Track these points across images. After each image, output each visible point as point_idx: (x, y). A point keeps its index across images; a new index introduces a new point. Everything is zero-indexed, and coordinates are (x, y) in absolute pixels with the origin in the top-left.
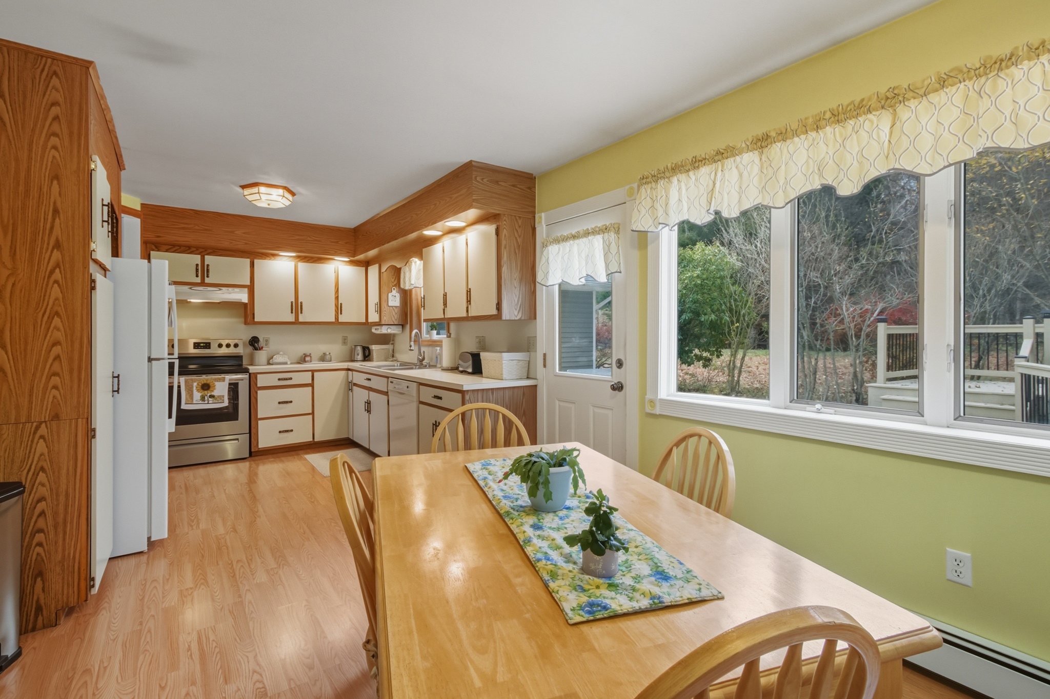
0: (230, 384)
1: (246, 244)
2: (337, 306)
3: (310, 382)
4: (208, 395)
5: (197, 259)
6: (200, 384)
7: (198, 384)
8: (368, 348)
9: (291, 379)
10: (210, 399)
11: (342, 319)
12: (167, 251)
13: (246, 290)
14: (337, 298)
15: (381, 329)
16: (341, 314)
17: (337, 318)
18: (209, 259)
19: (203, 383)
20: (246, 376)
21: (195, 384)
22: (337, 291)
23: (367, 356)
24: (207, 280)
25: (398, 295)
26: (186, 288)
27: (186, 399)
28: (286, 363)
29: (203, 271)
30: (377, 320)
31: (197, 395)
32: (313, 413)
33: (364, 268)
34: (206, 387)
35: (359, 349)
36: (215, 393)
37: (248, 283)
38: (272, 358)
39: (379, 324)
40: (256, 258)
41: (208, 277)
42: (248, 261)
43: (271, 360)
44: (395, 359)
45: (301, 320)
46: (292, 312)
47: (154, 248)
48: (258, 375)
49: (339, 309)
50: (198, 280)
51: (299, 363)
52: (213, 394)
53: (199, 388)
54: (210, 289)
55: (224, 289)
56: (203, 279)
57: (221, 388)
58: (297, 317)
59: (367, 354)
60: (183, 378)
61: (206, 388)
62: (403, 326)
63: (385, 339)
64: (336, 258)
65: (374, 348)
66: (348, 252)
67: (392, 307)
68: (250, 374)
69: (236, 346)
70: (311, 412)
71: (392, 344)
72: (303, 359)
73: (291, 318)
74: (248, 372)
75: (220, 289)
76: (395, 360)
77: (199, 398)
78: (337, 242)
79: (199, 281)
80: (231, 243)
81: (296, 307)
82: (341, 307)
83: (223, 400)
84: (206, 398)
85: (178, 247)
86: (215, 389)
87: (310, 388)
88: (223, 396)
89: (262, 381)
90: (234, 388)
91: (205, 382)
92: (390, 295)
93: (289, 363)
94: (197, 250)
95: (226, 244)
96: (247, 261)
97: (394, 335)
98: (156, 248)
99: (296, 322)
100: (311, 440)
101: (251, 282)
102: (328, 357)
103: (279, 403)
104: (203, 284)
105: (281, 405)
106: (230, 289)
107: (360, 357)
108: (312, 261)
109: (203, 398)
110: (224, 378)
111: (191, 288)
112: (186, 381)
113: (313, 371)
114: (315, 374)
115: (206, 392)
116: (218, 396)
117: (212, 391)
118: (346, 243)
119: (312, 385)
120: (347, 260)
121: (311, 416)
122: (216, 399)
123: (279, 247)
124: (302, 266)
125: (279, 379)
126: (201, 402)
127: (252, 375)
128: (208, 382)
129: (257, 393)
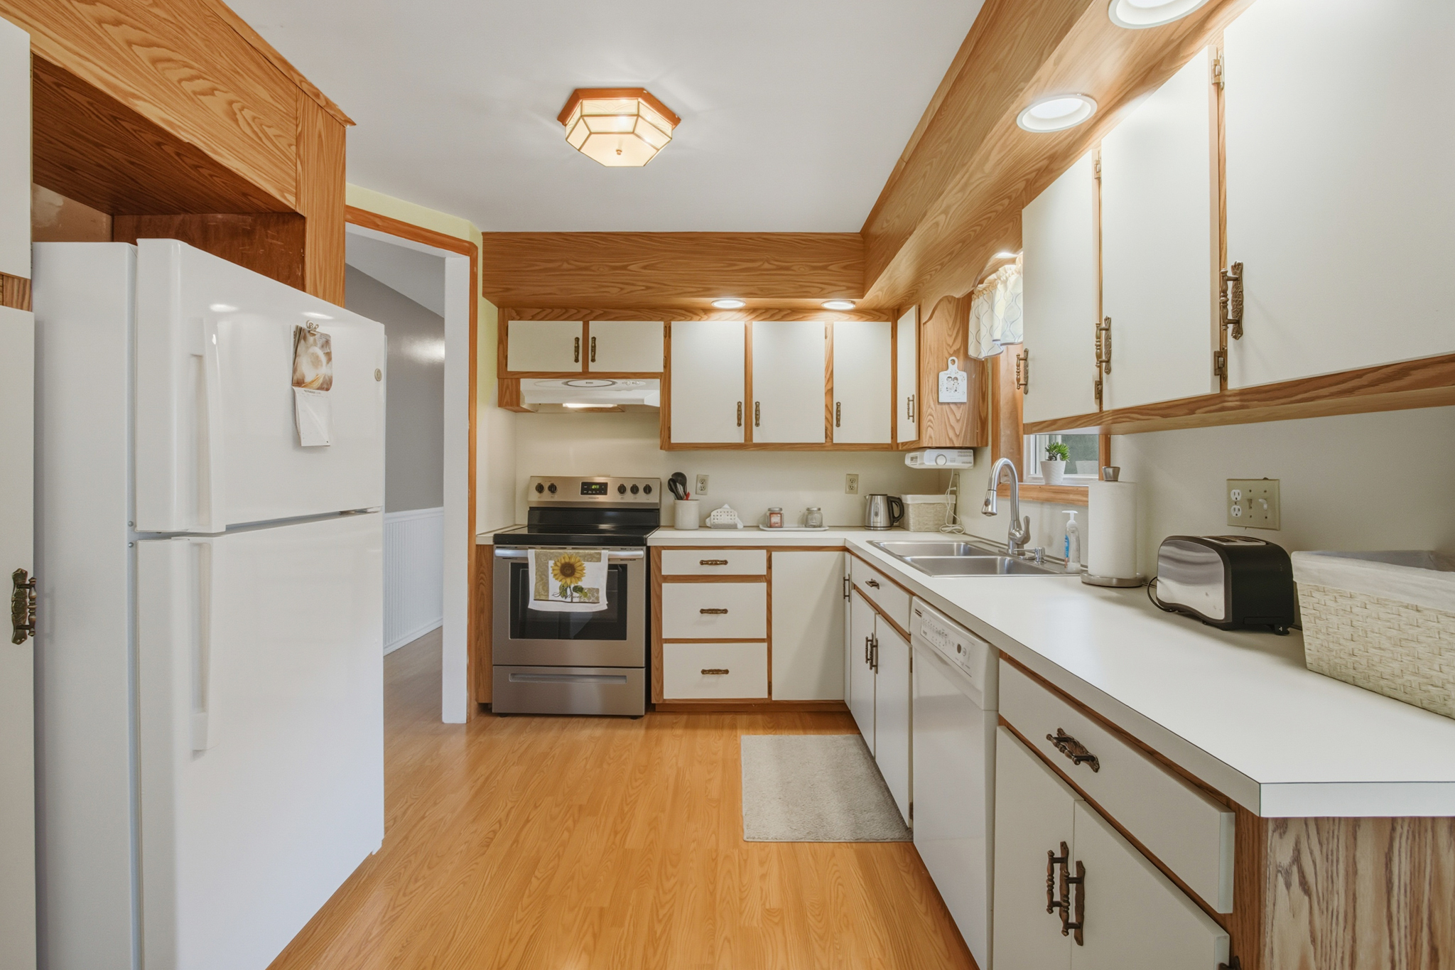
0: (611, 567)
1: (648, 288)
2: (828, 409)
3: (764, 572)
4: (572, 586)
5: (575, 328)
6: (559, 564)
7: (555, 564)
8: (899, 502)
9: (725, 562)
10: (575, 594)
11: (840, 436)
12: (533, 318)
13: (657, 382)
14: (830, 392)
15: (922, 458)
16: (838, 425)
17: (829, 434)
18: (596, 327)
19: (563, 561)
20: (641, 553)
21: (551, 563)
22: (830, 377)
23: (897, 519)
24: (593, 367)
25: (963, 376)
26: (558, 383)
27: (537, 591)
28: (733, 527)
29: (586, 349)
30: (912, 436)
31: (555, 585)
32: (769, 639)
33: (889, 324)
34: (568, 570)
35: (880, 503)
36: (584, 583)
37: (661, 370)
38: (710, 515)
39: (916, 447)
40: (673, 319)
41: (593, 360)
42: (661, 325)
43: (708, 520)
44: (957, 527)
45: (757, 439)
46: (739, 424)
47: (514, 314)
48: (663, 552)
49: (833, 415)
50: (578, 368)
51: (757, 527)
52: (580, 584)
53: (558, 572)
54: (596, 382)
55: (619, 382)
56: (585, 365)
57: (594, 574)
58: (748, 434)
59: (896, 515)
60: (533, 550)
61: (569, 572)
62: (976, 451)
63: (939, 482)
64: (826, 306)
65: (909, 499)
66: (849, 288)
67: (948, 403)
68: (648, 549)
69: (648, 490)
70: (765, 636)
71: (953, 493)
72: (769, 520)
73: (737, 436)
74: (645, 545)
75: (614, 383)
76: (960, 531)
77: (558, 591)
78: (825, 268)
79: (580, 370)
80: (622, 289)
81: (748, 413)
82: (838, 411)
83: (598, 598)
84: (569, 592)
85: (550, 310)
86: (582, 575)
87: (765, 585)
88: (597, 590)
89: (670, 564)
90: (618, 574)
91: (567, 560)
92: (943, 375)
93: (740, 526)
94: (579, 312)
95: (613, 293)
96: (659, 326)
97: (957, 473)
98: (518, 314)
99: (747, 445)
100: (766, 696)
101: (665, 367)
102: (815, 519)
103: (702, 611)
104: (585, 374)
105: (707, 617)
106: (630, 382)
107: (881, 519)
108: (779, 316)
109: (563, 591)
110: (600, 554)
111: (566, 384)
112: (537, 556)
113: (770, 550)
114: (774, 554)
115: (568, 580)
116: (589, 589)
117: (579, 579)
118: (845, 268)
119: (767, 579)
120: (851, 306)
121: (765, 645)
122: (586, 595)
123: (709, 289)
124: (760, 328)
125: (702, 563)
126: (560, 598)
127: (653, 552)
128: (572, 561)
129: (660, 587)
